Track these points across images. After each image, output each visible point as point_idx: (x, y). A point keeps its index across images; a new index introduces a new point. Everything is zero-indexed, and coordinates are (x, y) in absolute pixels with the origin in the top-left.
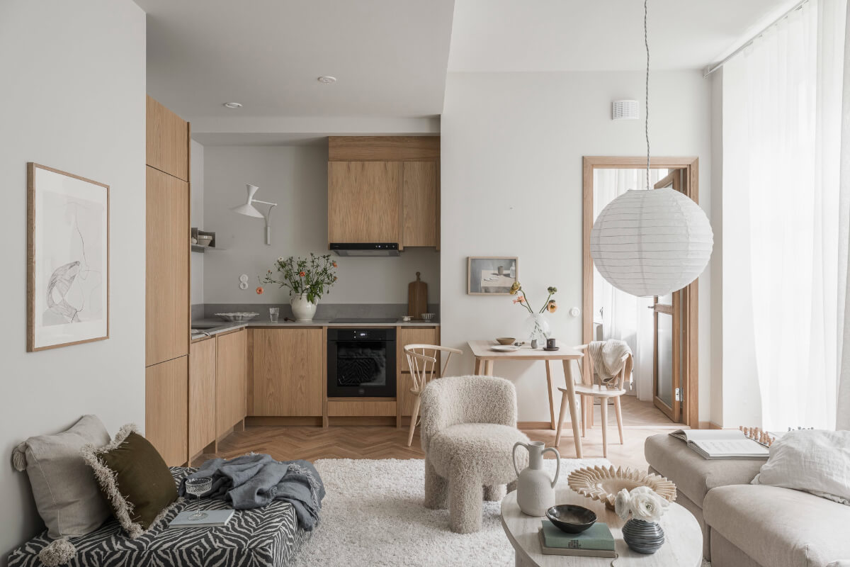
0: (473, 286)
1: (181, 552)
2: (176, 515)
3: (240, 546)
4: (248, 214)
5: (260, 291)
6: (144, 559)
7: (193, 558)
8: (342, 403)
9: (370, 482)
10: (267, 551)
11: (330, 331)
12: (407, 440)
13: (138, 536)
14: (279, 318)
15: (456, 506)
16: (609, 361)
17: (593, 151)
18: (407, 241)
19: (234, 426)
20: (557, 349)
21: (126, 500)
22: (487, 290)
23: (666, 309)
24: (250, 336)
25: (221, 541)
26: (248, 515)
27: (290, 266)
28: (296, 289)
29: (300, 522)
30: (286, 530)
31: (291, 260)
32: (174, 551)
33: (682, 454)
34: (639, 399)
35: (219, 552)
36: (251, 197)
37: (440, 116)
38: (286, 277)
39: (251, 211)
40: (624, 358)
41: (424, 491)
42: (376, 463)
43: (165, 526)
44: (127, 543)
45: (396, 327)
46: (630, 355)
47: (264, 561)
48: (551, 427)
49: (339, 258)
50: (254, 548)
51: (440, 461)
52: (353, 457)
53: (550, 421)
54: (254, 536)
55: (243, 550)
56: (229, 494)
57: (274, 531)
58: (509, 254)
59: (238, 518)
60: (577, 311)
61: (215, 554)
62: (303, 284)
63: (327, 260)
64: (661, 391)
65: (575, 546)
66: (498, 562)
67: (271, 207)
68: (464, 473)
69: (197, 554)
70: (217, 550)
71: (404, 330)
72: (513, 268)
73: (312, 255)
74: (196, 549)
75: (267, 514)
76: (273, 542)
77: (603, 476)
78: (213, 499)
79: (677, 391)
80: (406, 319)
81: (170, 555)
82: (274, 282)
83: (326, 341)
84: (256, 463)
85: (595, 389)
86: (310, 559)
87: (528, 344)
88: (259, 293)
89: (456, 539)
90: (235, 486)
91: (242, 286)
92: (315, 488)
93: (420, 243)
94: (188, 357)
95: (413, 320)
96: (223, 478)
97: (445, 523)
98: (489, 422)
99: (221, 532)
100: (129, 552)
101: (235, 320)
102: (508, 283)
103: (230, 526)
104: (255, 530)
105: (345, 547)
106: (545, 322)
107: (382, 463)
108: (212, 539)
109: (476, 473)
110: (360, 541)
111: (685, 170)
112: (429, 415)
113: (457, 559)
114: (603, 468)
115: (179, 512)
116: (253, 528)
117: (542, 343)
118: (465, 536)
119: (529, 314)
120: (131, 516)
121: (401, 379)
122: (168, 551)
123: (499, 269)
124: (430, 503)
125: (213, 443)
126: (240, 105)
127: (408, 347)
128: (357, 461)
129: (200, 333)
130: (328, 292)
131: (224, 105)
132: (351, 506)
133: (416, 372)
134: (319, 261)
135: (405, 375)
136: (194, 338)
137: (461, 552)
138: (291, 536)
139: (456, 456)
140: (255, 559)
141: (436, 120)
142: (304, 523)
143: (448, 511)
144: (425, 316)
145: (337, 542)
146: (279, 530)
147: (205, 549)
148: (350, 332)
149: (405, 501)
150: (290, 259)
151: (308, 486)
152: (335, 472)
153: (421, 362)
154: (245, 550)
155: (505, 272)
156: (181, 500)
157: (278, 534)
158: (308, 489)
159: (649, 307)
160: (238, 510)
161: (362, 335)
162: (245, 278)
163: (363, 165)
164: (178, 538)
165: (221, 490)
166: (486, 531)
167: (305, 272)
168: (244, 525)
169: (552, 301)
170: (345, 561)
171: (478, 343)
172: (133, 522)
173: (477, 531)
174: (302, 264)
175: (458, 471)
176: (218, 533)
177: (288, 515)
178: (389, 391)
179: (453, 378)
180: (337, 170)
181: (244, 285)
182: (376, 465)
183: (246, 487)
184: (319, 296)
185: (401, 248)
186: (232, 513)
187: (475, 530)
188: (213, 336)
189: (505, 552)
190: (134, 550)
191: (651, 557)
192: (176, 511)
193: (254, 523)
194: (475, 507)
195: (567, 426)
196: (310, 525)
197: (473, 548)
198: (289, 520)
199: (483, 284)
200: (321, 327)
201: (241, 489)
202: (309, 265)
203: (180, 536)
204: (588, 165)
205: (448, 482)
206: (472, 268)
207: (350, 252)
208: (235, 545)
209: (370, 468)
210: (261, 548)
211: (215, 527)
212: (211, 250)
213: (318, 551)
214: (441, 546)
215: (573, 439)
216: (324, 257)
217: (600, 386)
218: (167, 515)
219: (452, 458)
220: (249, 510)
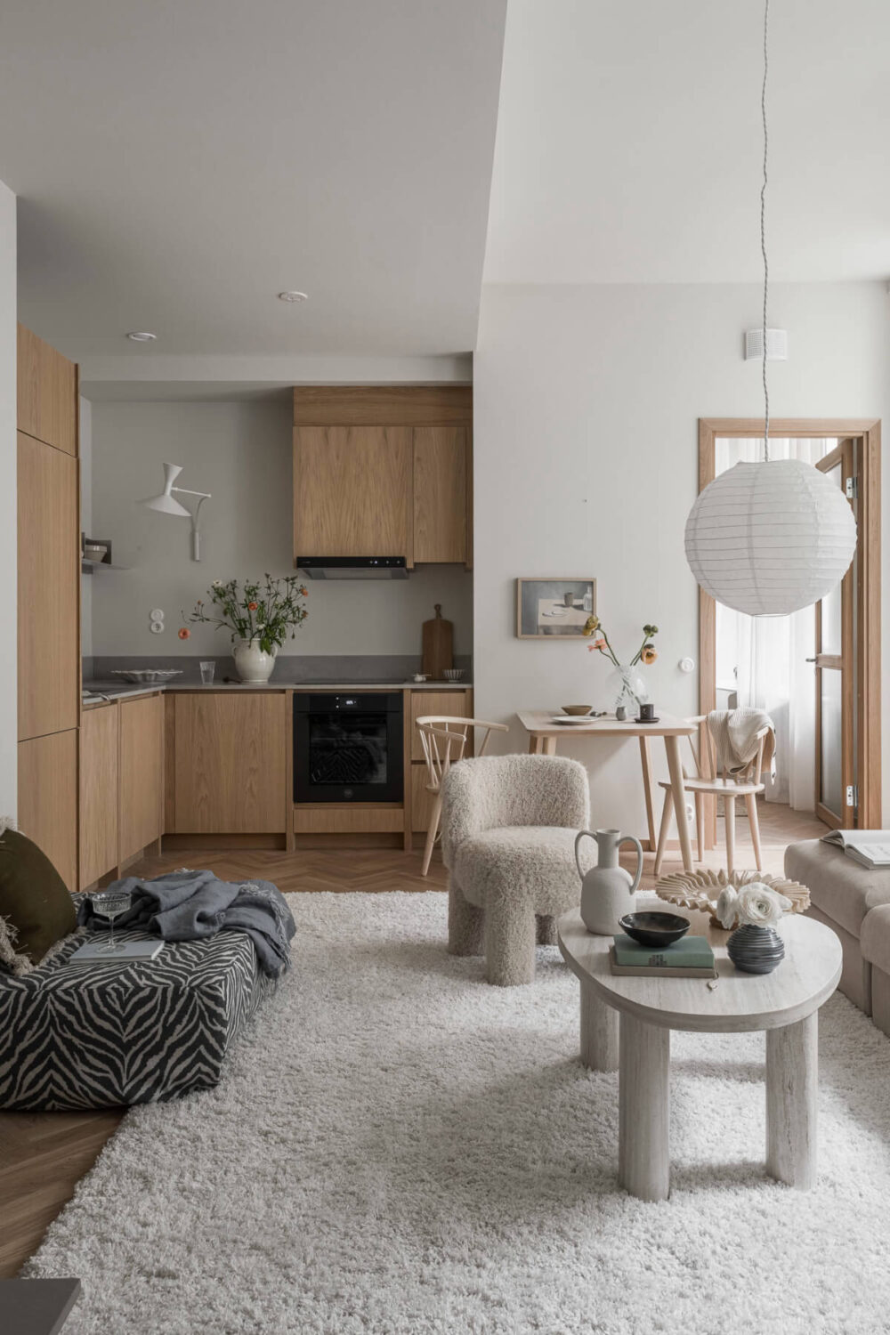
0: (525, 624)
1: (91, 993)
2: (76, 949)
3: (178, 985)
4: (165, 509)
5: (185, 634)
6: (37, 1002)
7: (109, 1000)
8: (317, 811)
9: (363, 922)
10: (217, 990)
11: (298, 697)
12: (421, 868)
13: (26, 972)
14: (215, 678)
15: (494, 946)
16: (739, 740)
17: (715, 409)
18: (421, 553)
19: (146, 849)
20: (655, 721)
21: (7, 922)
22: (547, 631)
23: (833, 662)
24: (171, 706)
25: (149, 978)
26: (185, 948)
27: (232, 596)
28: (242, 631)
29: (261, 962)
30: (242, 968)
31: (234, 585)
32: (81, 990)
33: (836, 865)
34: (792, 808)
35: (147, 991)
36: (170, 484)
37: (472, 353)
38: (225, 613)
39: (170, 506)
40: (761, 734)
41: (447, 932)
42: (373, 897)
43: (63, 962)
44: (11, 982)
45: (402, 690)
46: (770, 729)
47: (212, 1004)
48: (648, 846)
49: (310, 581)
50: (198, 986)
51: (471, 879)
52: (336, 891)
53: (648, 838)
54: (197, 972)
55: (181, 989)
56: (155, 921)
57: (227, 966)
58: (582, 573)
59: (170, 951)
60: (690, 664)
61: (142, 994)
62: (254, 622)
63: (293, 584)
64: (826, 796)
65: (660, 963)
66: (557, 1021)
67: (202, 499)
68: (506, 895)
69: (114, 995)
70: (143, 989)
71: (416, 695)
72: (589, 596)
73: (267, 576)
74: (113, 988)
75: (213, 946)
76: (226, 980)
77: (707, 883)
78: (130, 929)
79: (849, 790)
80: (419, 678)
81: (75, 996)
82: (208, 620)
83: (291, 712)
84: (192, 881)
85: (719, 784)
86: (276, 1019)
87: (612, 715)
88: (182, 638)
89: (496, 993)
90: (163, 908)
91: (154, 629)
92: (282, 917)
93: (442, 557)
94: (78, 731)
95: (429, 680)
96: (145, 898)
97: (480, 973)
98: (547, 824)
99: (148, 967)
100: (15, 992)
101: (145, 680)
102: (581, 619)
103: (159, 960)
104: (197, 965)
105: (328, 1005)
106: (639, 680)
107: (382, 897)
108: (135, 976)
109: (525, 894)
110: (350, 997)
111: (860, 439)
112: (455, 811)
113: (496, 1017)
114: (709, 872)
115: (81, 945)
116: (195, 962)
117: (633, 712)
118: (509, 989)
119: (613, 667)
120: (14, 945)
121: (410, 774)
122: (72, 991)
123: (567, 597)
124: (456, 946)
125: (115, 870)
126: (153, 336)
127: (422, 720)
128: (341, 895)
129: (94, 697)
130: (293, 637)
131: (128, 336)
132: (334, 951)
133: (435, 762)
134: (279, 587)
135: (417, 766)
136: (86, 702)
137: (503, 1009)
138: (249, 979)
139: (494, 870)
140: (199, 1002)
141: (466, 360)
142: (267, 964)
143: (484, 958)
144: (450, 673)
145: (315, 998)
146: (232, 965)
147: (126, 988)
148: (329, 698)
149: (418, 945)
150: (232, 584)
151: (272, 913)
152: (309, 910)
153: (442, 742)
154: (184, 989)
155: (576, 602)
156: (82, 930)
157: (231, 971)
158: (271, 919)
159: (808, 660)
160: (168, 942)
161: (349, 702)
162: (158, 615)
163: (349, 433)
164: (85, 974)
165: (142, 916)
166: (541, 983)
167: (257, 602)
168: (181, 960)
169: (649, 646)
170: (328, 1022)
171: (534, 714)
172: (16, 953)
173: (528, 982)
174: (252, 592)
175: (498, 892)
176: (143, 969)
177: (245, 949)
178: (393, 793)
179: (490, 758)
180: (308, 440)
181: (158, 626)
182: (373, 900)
183: (180, 911)
184: (280, 644)
185: (410, 565)
186: (161, 946)
187: (524, 981)
188: (114, 702)
189: (569, 1008)
190: (22, 990)
191: (764, 976)
192: (77, 944)
193: (194, 956)
194: (523, 946)
195: (671, 846)
196: (275, 967)
197: (520, 1004)
198: (245, 956)
199: (541, 621)
200: (283, 691)
201: (172, 913)
202: (262, 593)
203: (89, 972)
204: (706, 432)
205: (482, 910)
206: (524, 595)
207: (328, 571)
208: (169, 982)
209: (364, 903)
210: (208, 986)
211: (138, 962)
212: (104, 571)
213: (288, 1010)
214: (473, 1001)
215: (682, 864)
216: (287, 580)
217: (724, 780)
218: (64, 949)
219: (488, 874)
220: (185, 941)
